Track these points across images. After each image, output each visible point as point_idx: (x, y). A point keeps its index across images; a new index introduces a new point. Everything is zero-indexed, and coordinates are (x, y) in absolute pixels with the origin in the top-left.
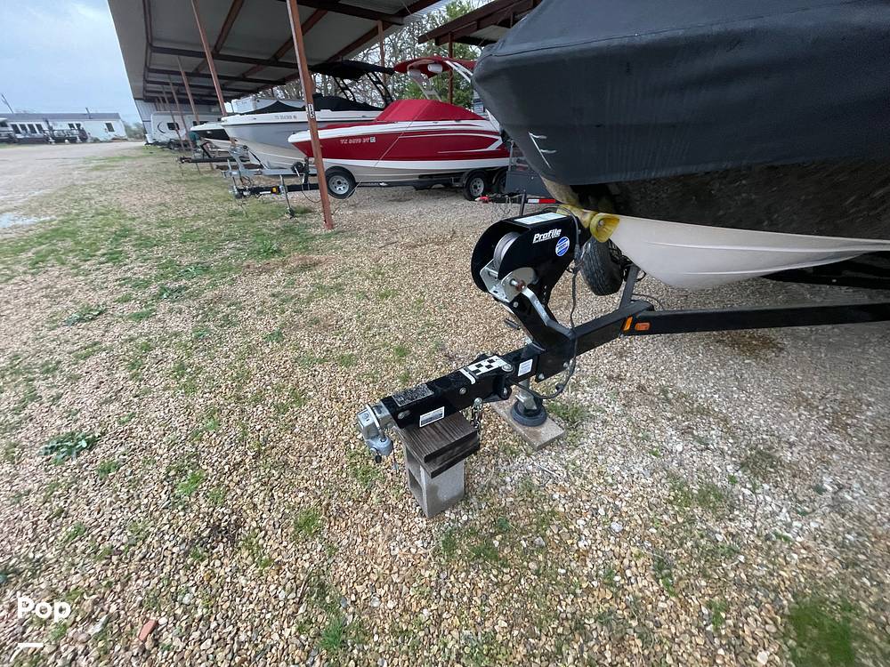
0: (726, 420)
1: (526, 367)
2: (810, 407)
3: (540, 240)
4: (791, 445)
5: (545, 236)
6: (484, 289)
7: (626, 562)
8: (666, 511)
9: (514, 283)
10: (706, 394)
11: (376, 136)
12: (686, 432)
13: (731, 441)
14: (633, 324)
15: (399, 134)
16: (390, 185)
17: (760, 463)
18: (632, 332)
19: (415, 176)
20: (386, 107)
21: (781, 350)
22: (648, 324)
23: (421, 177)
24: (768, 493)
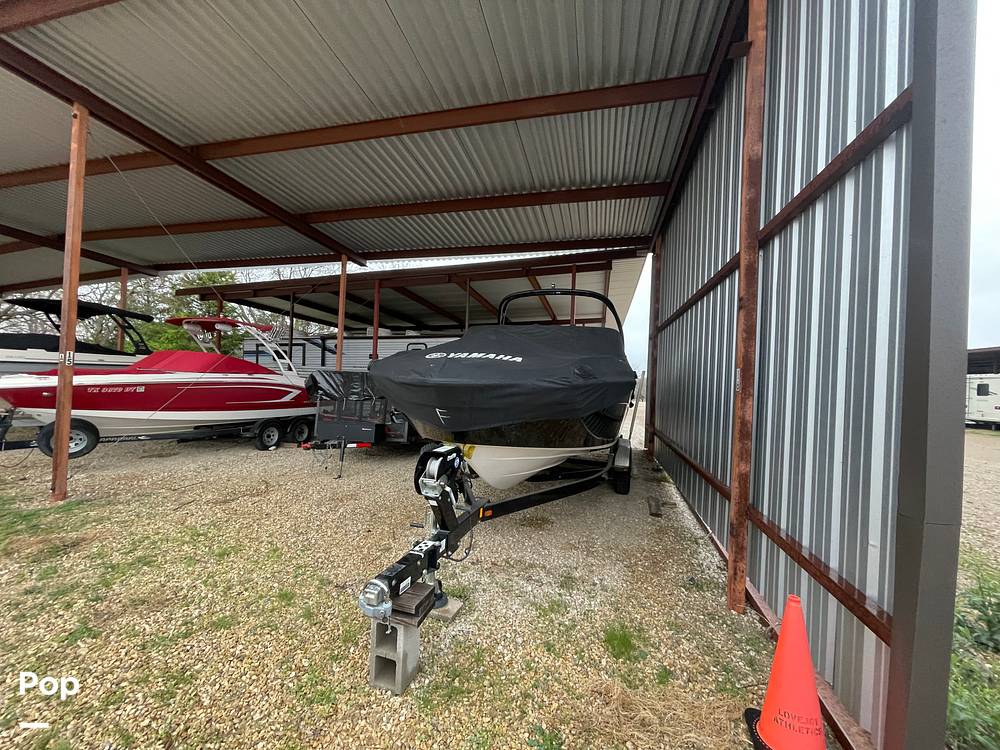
0: (544, 567)
3: (450, 459)
4: (576, 568)
5: (452, 457)
7: (533, 654)
8: (539, 623)
9: (442, 483)
10: (529, 556)
11: (147, 385)
12: (529, 579)
13: (551, 576)
14: (484, 513)
16: (152, 438)
17: (568, 582)
18: (484, 519)
22: (491, 511)
24: (577, 594)
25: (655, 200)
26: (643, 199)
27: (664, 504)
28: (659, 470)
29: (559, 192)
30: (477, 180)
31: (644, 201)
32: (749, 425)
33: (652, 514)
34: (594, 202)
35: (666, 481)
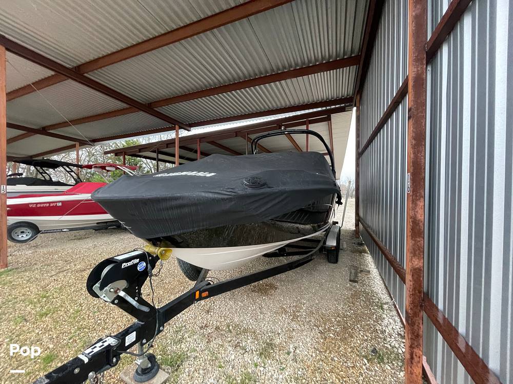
0: (254, 332)
1: (131, 338)
2: (286, 312)
3: (126, 266)
4: (279, 334)
5: (130, 264)
6: (98, 297)
9: (112, 290)
10: (247, 321)
11: (62, 202)
12: (237, 346)
13: (256, 343)
14: (200, 294)
15: (82, 201)
16: (71, 230)
17: (267, 350)
18: (201, 298)
19: (94, 223)
20: (76, 184)
21: (276, 288)
22: (207, 292)
23: (97, 223)
24: (270, 365)
25: (353, 69)
26: (345, 68)
27: (361, 271)
28: (361, 244)
29: (290, 71)
30: (239, 71)
31: (346, 69)
32: (421, 224)
33: (350, 281)
34: (313, 75)
35: (365, 252)
